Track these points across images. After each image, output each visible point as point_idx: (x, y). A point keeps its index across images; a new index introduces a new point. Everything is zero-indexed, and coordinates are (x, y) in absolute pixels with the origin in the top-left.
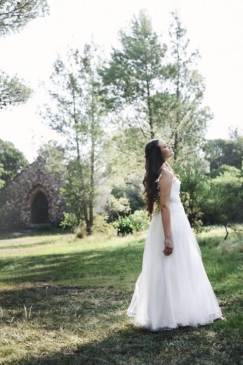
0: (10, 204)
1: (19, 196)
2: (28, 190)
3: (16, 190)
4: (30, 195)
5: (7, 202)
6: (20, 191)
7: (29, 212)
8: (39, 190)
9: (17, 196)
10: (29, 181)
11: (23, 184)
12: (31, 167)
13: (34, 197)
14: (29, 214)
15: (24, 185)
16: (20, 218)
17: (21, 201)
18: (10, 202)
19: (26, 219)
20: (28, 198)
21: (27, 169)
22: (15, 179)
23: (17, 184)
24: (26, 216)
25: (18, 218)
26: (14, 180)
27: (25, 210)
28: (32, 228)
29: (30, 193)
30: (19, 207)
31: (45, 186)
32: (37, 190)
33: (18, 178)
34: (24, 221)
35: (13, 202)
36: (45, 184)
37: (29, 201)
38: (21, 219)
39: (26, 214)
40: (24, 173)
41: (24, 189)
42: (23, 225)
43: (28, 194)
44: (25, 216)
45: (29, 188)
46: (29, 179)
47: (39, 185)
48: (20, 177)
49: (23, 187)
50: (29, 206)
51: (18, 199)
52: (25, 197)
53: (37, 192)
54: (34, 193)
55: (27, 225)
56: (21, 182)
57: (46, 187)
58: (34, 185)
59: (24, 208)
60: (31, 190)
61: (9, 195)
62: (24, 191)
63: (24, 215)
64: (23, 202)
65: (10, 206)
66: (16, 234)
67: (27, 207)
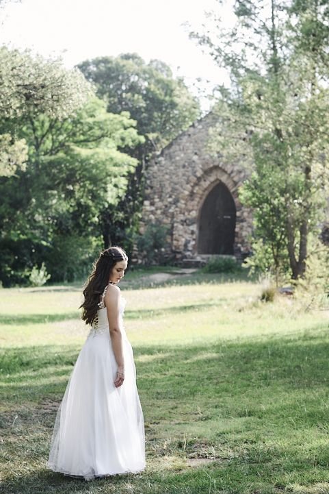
0: (153, 208)
1: (174, 190)
2: (194, 179)
3: (167, 177)
4: (197, 188)
5: (147, 203)
6: (175, 179)
7: (194, 228)
8: (217, 179)
9: (169, 189)
10: (195, 158)
11: (182, 163)
12: (200, 127)
13: (207, 193)
14: (193, 233)
15: (184, 166)
16: (172, 240)
17: (176, 202)
18: (152, 204)
19: (187, 242)
20: (192, 194)
21: (192, 129)
22: (166, 152)
23: (169, 163)
24: (188, 237)
25: (169, 241)
26: (162, 154)
27: (183, 222)
28: (197, 265)
29: (196, 184)
30: (173, 216)
31: (229, 172)
32: (212, 178)
33: (171, 150)
34: (182, 248)
35: (159, 204)
36: (229, 166)
37: (195, 203)
38: (175, 242)
39: (186, 232)
40: (185, 139)
41: (184, 175)
42: (179, 256)
43: (193, 187)
44: (185, 236)
45: (194, 173)
46: (196, 154)
47: (216, 167)
48: (177, 148)
49: (181, 170)
50: (194, 214)
51: (170, 197)
52: (187, 193)
53: (212, 183)
54: (205, 184)
55: (185, 257)
56: (178, 158)
57: (232, 172)
58: (206, 167)
59: (182, 217)
60: (199, 179)
61: (152, 188)
62: (183, 180)
63: (181, 233)
64: (182, 204)
65: (152, 212)
66: (160, 277)
67: (189, 217)
